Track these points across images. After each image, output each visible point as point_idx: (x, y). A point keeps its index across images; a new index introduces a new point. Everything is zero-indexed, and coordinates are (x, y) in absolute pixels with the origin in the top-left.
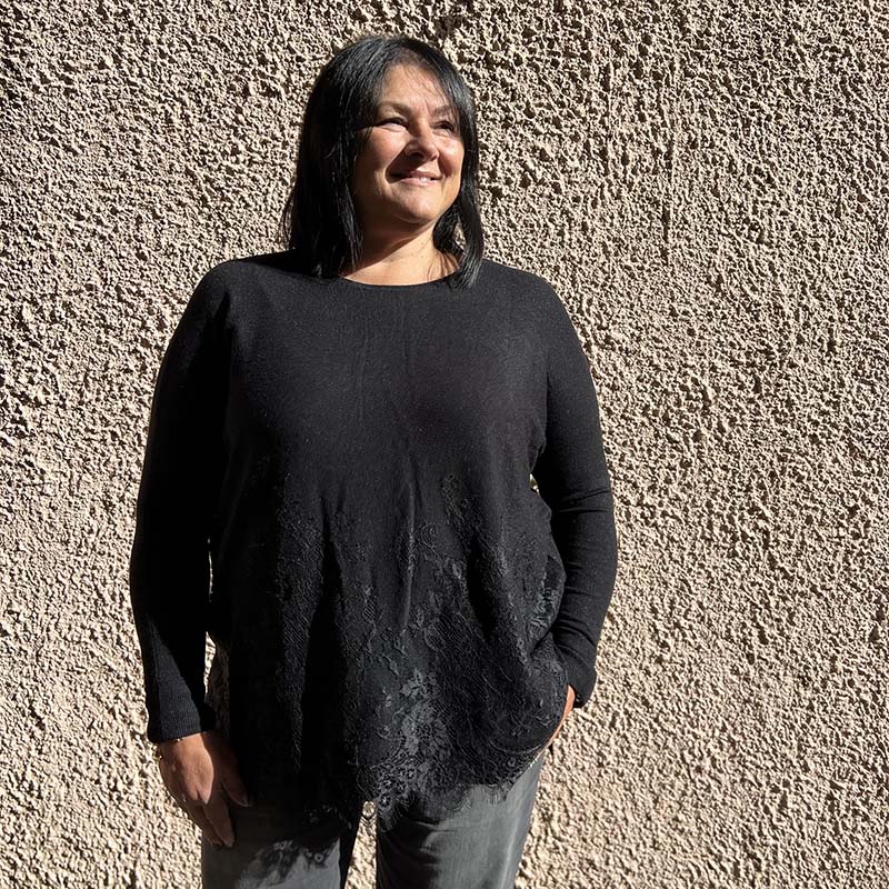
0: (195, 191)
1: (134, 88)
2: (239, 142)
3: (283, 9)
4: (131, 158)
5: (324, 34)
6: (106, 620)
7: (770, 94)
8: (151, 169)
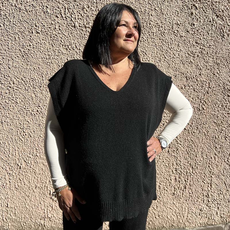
0: (21, 54)
1: (7, 31)
2: (31, 43)
3: (40, 15)
4: (7, 46)
5: (49, 20)
6: (1, 148)
7: (145, 35)
8: (11, 49)
